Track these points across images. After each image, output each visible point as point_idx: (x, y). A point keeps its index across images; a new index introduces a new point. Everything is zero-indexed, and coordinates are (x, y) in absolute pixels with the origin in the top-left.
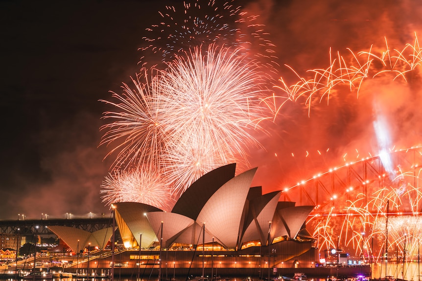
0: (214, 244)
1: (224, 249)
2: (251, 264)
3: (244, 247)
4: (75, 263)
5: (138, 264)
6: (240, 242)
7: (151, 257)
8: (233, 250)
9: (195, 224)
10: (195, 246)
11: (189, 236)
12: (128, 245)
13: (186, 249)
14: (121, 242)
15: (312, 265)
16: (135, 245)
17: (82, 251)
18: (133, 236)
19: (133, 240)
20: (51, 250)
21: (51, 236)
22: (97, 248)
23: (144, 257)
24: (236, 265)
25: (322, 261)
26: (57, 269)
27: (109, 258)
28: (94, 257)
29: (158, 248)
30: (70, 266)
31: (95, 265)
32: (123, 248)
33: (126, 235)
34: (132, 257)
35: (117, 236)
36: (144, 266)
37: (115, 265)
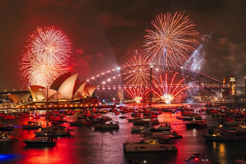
0: (64, 99)
1: (67, 101)
2: (76, 105)
3: (74, 100)
4: (16, 106)
5: (38, 106)
6: (73, 98)
7: (43, 104)
8: (70, 101)
9: (58, 92)
10: (57, 100)
11: (55, 97)
12: (34, 100)
13: (55, 101)
14: (32, 99)
15: (97, 105)
16: (37, 100)
17: (19, 103)
18: (36, 97)
19: (36, 98)
20: (8, 102)
21: (7, 97)
22: (24, 101)
23: (40, 104)
24: (71, 106)
25: (100, 104)
26: (10, 109)
27: (28, 105)
28: (23, 104)
29: (45, 101)
30: (14, 107)
31: (23, 107)
32: (33, 101)
33: (34, 96)
34: (36, 104)
35: (31, 97)
36: (40, 107)
37: (30, 107)
